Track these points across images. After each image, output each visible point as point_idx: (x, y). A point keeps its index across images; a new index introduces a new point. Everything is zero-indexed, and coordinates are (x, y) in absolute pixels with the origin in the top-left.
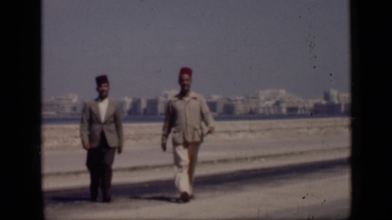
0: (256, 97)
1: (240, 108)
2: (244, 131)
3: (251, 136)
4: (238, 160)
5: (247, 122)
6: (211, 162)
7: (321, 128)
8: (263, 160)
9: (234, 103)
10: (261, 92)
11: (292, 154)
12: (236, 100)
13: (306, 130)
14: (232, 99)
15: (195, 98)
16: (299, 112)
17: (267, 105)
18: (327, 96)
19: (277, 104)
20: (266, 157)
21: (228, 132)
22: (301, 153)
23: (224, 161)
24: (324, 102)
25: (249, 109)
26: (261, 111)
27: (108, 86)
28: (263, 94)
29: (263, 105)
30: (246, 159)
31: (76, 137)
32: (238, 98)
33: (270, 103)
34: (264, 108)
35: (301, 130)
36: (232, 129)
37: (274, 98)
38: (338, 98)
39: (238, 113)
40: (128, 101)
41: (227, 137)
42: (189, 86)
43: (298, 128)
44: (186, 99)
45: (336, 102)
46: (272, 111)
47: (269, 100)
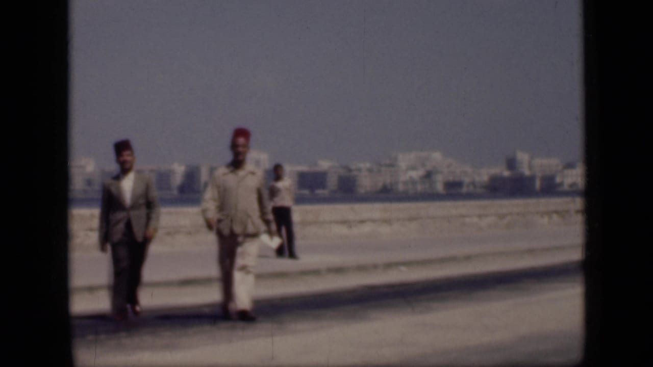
0: (391, 165)
1: (366, 183)
2: (373, 221)
3: (385, 230)
4: (362, 268)
5: (378, 206)
6: (316, 272)
7: (501, 217)
8: (403, 268)
9: (355, 173)
10: (400, 156)
11: (453, 259)
12: (359, 170)
13: (475, 220)
14: (353, 167)
15: (253, 173)
16: (464, 190)
17: (411, 177)
18: (511, 164)
19: (429, 175)
20: (408, 264)
21: (344, 222)
22: (468, 258)
23: (338, 270)
24: (506, 173)
25: (380, 185)
26: (401, 187)
27: (132, 154)
28: (404, 160)
29: (403, 177)
30: (375, 267)
31: (91, 230)
32: (362, 165)
33: (416, 174)
34: (405, 183)
35: (468, 220)
36: (351, 216)
37: (423, 165)
38: (530, 167)
39: (362, 191)
40: (179, 170)
41: (343, 230)
42: (244, 154)
43: (464, 216)
44: (241, 173)
45: (527, 172)
46: (419, 188)
47: (413, 168)
